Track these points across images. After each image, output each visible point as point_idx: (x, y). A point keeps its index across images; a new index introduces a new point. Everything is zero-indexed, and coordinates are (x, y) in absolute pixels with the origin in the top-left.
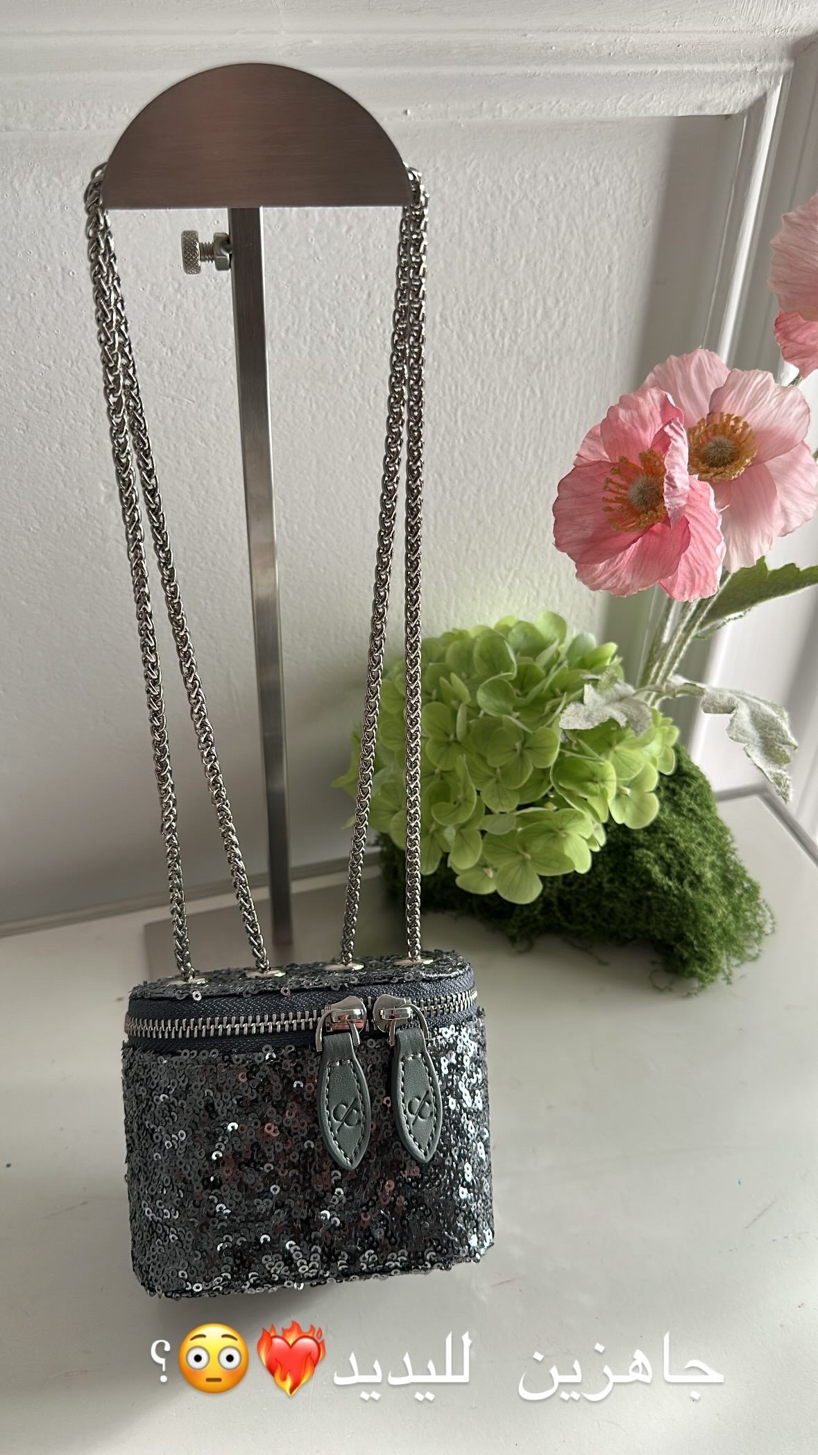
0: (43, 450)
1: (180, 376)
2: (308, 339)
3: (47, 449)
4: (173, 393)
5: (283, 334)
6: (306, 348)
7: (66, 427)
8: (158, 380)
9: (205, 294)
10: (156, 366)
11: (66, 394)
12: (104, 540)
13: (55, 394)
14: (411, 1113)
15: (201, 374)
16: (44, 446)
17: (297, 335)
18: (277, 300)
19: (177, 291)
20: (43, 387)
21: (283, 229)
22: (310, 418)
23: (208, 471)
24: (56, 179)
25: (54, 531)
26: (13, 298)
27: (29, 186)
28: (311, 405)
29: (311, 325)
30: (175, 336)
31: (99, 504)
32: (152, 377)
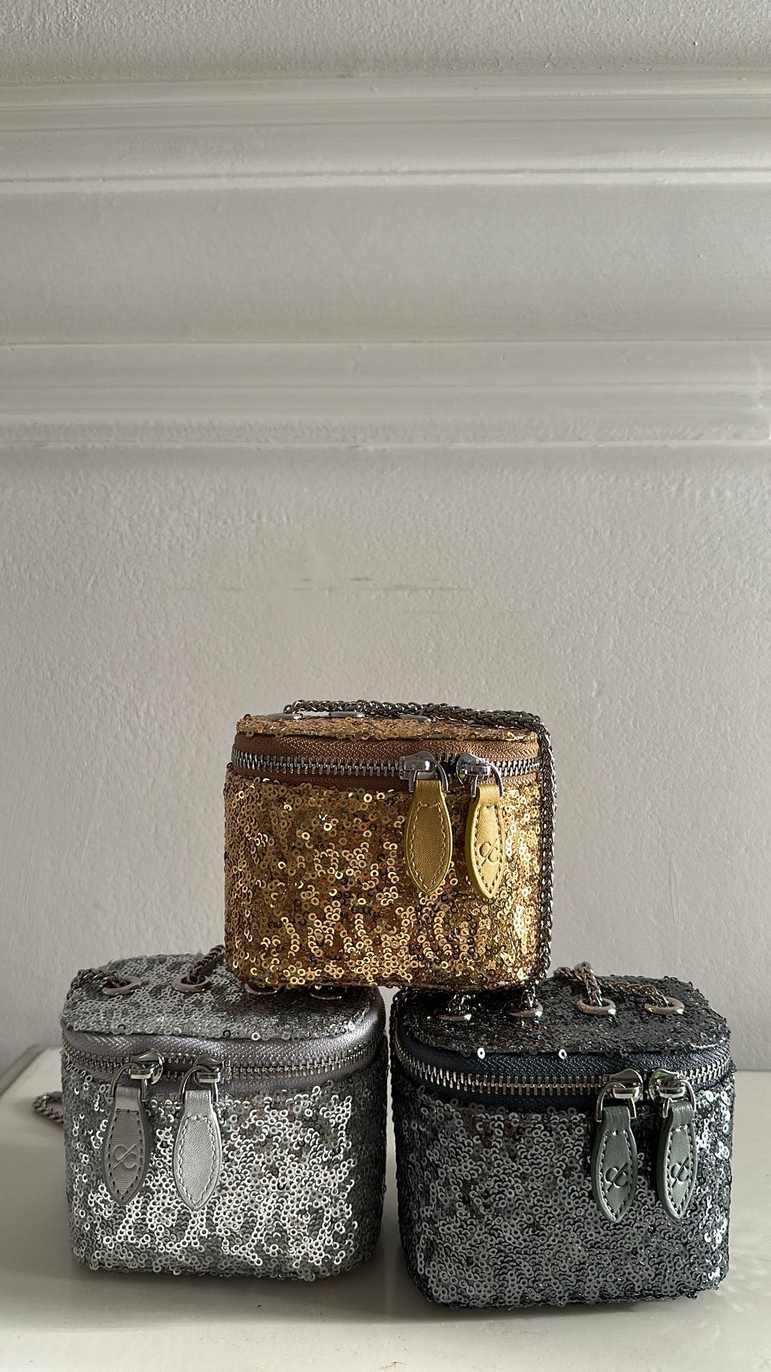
0: (560, 652)
1: (663, 608)
2: (760, 589)
3: (562, 652)
4: (656, 620)
5: (741, 585)
6: (759, 597)
7: (578, 638)
8: (646, 610)
9: (687, 553)
10: (647, 600)
11: (583, 615)
12: (590, 727)
13: (575, 614)
14: (673, 1177)
15: (677, 610)
16: (561, 650)
17: (752, 586)
18: (739, 561)
19: (669, 550)
20: (568, 608)
21: (747, 513)
22: (757, 647)
23: (674, 681)
24: (600, 476)
25: (556, 713)
26: (560, 548)
27: (584, 479)
28: (758, 637)
29: (763, 579)
30: (663, 580)
31: (590, 697)
32: (643, 608)
